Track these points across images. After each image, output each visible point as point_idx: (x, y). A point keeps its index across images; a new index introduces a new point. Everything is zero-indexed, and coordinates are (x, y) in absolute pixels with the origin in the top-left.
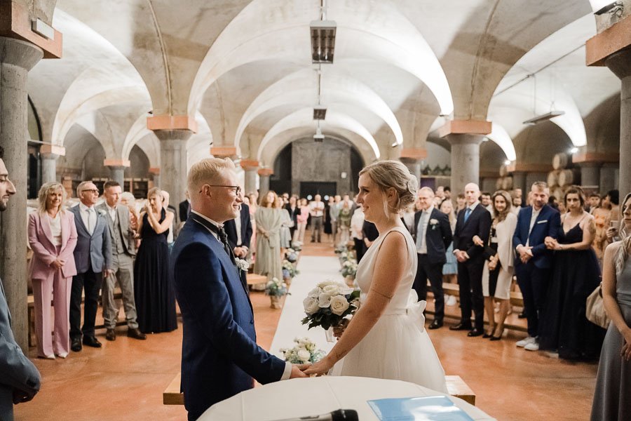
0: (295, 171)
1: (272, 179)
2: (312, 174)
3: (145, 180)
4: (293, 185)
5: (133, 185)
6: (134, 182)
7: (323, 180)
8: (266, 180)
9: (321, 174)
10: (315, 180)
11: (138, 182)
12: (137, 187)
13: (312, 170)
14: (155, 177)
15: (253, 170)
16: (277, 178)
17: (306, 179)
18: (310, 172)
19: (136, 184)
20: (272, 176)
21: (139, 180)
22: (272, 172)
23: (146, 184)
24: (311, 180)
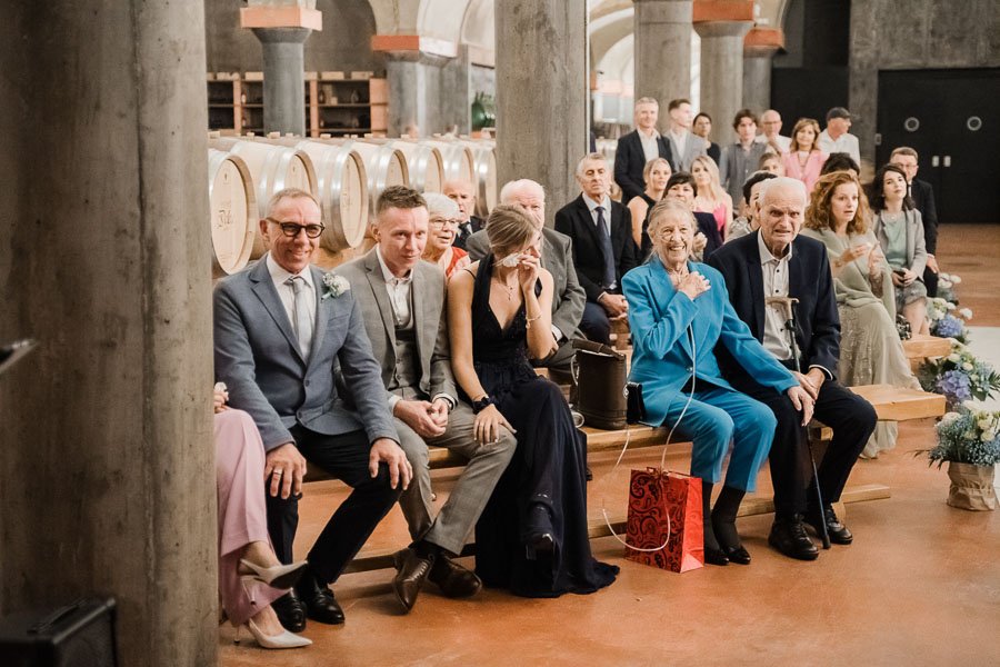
0: (864, 34)
1: (782, 63)
2: (925, 40)
3: (357, 76)
4: (853, 82)
5: (321, 92)
6: (321, 83)
7: (961, 62)
8: (762, 66)
9: (958, 40)
10: (933, 63)
11: (335, 84)
12: (333, 102)
13: (924, 28)
14: (393, 66)
15: (734, 33)
16: (794, 61)
17: (899, 60)
18: (917, 31)
19: (328, 89)
20: (781, 52)
21: (339, 76)
22: (780, 41)
23: (362, 89)
24: (918, 63)
